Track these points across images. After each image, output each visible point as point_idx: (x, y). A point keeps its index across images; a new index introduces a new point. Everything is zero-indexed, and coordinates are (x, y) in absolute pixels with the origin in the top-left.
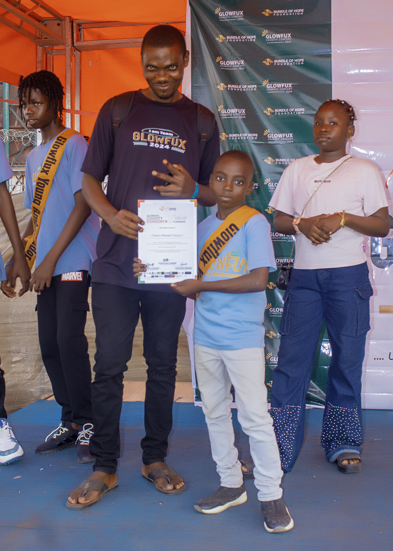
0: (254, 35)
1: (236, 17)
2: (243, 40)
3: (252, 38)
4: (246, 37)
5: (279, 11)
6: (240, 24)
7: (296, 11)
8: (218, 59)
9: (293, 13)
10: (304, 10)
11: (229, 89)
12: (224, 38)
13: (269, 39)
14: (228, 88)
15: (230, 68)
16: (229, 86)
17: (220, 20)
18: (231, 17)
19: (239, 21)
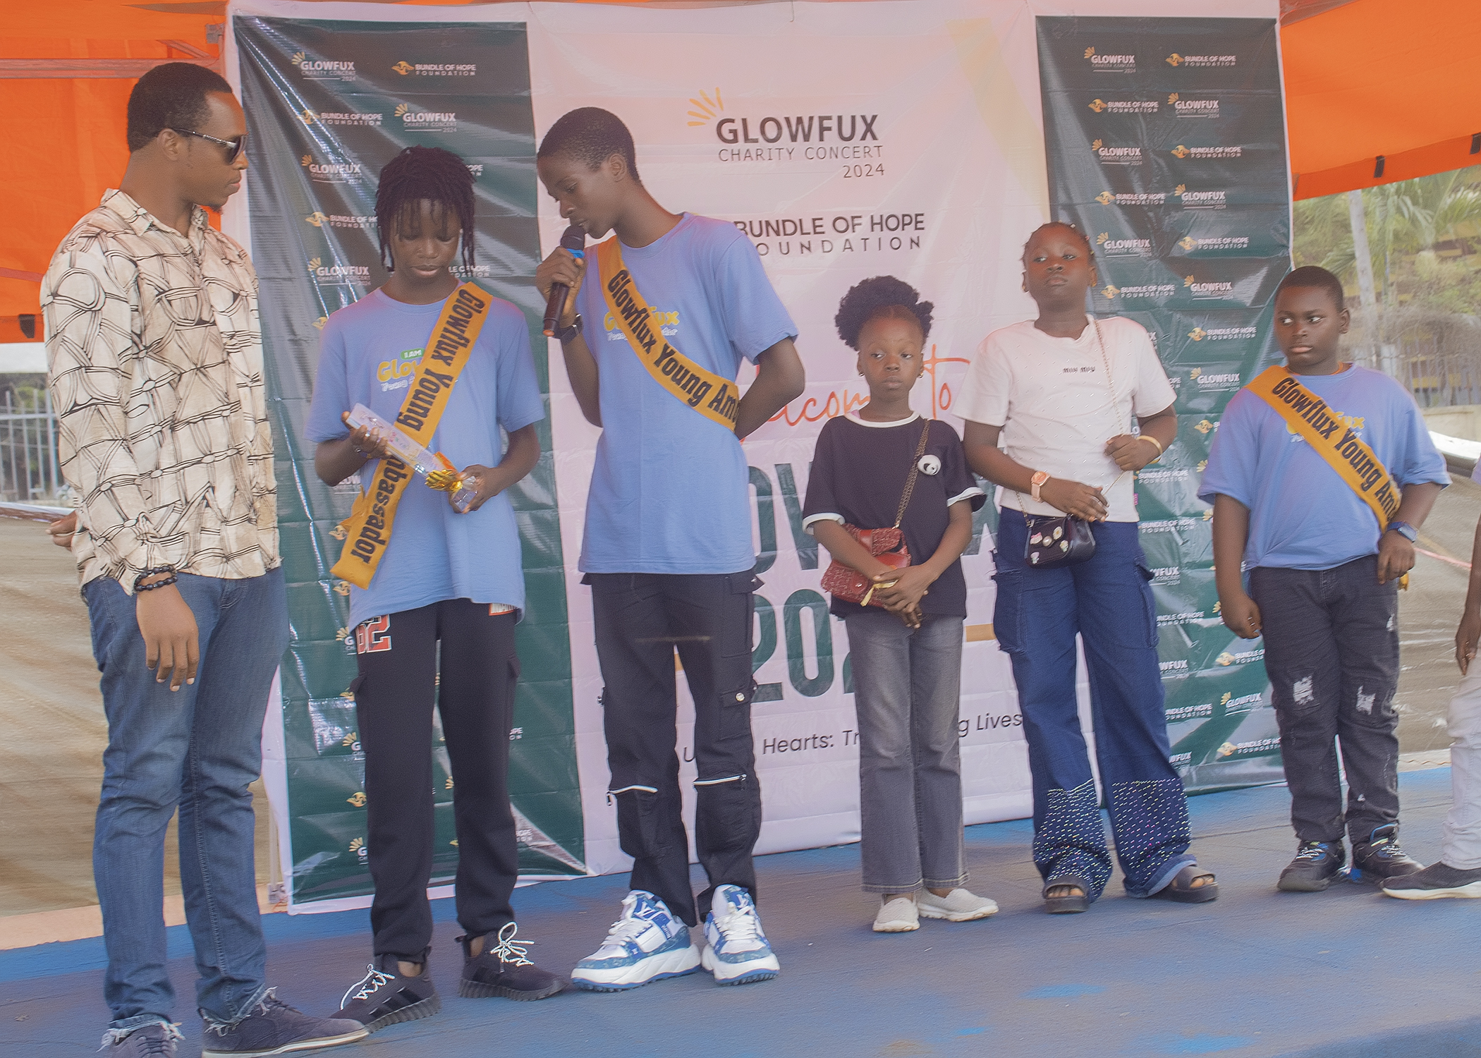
0: (377, 114)
1: (339, 73)
2: (356, 123)
3: (372, 119)
4: (362, 116)
5: (426, 67)
6: (350, 88)
7: (460, 67)
8: (307, 160)
9: (456, 72)
10: (476, 67)
11: (332, 224)
12: (315, 116)
13: (412, 122)
14: (330, 221)
15: (329, 179)
16: (333, 218)
17: (306, 79)
18: (327, 73)
19: (347, 83)
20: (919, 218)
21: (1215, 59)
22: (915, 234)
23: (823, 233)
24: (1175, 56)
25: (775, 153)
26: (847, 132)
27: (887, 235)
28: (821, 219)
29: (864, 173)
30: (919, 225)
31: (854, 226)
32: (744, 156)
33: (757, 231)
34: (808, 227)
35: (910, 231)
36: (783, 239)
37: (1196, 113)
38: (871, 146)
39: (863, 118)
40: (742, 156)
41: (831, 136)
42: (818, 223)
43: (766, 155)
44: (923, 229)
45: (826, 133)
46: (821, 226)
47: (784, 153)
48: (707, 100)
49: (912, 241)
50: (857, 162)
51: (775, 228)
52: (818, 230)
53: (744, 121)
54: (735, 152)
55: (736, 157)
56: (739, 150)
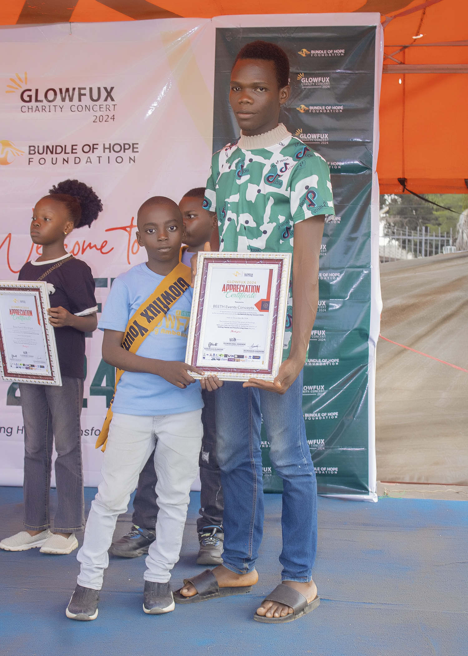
20: (135, 146)
21: (331, 51)
22: (132, 155)
23: (76, 153)
24: (304, 50)
25: (52, 108)
26: (95, 97)
27: (113, 155)
28: (77, 145)
29: (104, 120)
30: (135, 150)
31: (93, 148)
32: (35, 110)
33: (41, 151)
34: (69, 150)
35: (129, 153)
36: (54, 156)
37: (315, 85)
38: (111, 106)
39: (105, 89)
40: (34, 109)
41: (86, 100)
42: (74, 147)
43: (47, 109)
44: (138, 152)
45: (82, 97)
46: (76, 149)
47: (58, 108)
48: (20, 79)
49: (130, 158)
50: (101, 113)
51: (51, 150)
52: (74, 151)
53: (37, 91)
54: (30, 107)
55: (30, 110)
56: (32, 106)
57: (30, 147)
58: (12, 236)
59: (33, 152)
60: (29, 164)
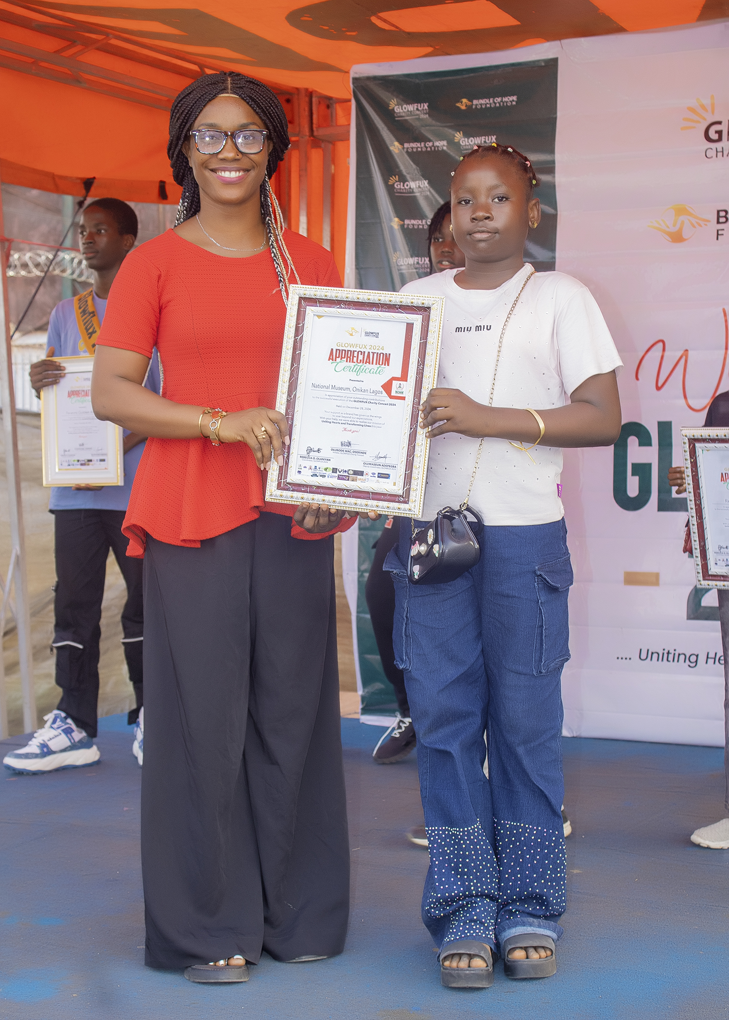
0: (443, 140)
1: (418, 113)
2: (429, 149)
3: (442, 144)
4: (433, 144)
5: (482, 101)
6: (424, 124)
7: (505, 99)
8: (393, 180)
9: (502, 103)
10: (517, 98)
11: (406, 226)
12: (400, 147)
13: (466, 145)
14: (404, 224)
15: (410, 193)
16: (407, 222)
17: (397, 119)
18: (410, 113)
19: (422, 120)
48: (703, 107)
54: (720, 149)
55: (720, 154)
56: (723, 148)
57: (718, 212)
58: (690, 353)
59: (722, 220)
60: (717, 239)
